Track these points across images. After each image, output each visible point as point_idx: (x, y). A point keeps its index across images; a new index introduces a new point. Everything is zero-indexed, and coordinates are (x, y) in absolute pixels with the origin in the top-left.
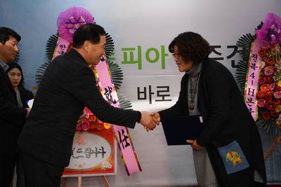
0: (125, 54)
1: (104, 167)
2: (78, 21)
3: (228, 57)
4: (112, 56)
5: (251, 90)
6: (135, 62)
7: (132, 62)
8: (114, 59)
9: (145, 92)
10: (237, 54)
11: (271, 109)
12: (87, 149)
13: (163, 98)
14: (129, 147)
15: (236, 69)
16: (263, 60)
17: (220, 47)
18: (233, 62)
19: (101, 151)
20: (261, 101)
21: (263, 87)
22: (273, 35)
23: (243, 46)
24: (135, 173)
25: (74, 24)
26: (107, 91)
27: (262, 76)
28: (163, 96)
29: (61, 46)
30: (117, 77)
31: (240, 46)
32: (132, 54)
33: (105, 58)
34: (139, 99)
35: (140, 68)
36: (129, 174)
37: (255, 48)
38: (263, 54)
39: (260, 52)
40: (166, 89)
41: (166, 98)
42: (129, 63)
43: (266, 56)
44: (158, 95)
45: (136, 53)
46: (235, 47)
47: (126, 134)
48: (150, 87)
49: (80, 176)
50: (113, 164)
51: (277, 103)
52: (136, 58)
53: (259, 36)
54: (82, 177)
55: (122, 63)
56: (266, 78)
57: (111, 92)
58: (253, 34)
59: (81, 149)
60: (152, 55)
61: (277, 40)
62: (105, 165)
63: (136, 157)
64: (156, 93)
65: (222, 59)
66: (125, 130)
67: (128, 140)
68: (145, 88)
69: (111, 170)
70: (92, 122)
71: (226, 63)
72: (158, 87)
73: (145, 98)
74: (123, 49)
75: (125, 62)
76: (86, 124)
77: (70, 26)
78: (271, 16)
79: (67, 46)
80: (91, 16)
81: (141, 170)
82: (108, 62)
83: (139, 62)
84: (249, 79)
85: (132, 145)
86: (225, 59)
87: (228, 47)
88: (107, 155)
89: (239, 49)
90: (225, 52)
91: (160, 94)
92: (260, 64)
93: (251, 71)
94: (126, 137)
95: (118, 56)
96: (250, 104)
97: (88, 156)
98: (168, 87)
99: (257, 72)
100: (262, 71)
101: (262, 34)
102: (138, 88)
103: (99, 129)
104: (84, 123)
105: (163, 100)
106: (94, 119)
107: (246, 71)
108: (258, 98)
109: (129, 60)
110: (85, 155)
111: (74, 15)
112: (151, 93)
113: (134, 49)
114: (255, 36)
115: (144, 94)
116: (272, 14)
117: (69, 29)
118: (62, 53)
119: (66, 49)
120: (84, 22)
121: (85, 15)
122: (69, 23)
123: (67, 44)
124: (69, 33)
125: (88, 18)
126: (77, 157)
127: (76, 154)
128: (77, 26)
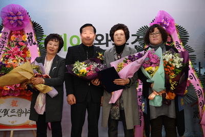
1: (31, 123)
2: (16, 14)
3: (132, 43)
4: (42, 41)
12: (19, 110)
18: (136, 47)
25: (13, 16)
29: (5, 33)
31: (141, 35)
33: (37, 42)
35: (65, 50)
36: (50, 129)
49: (12, 130)
58: (149, 26)
59: (14, 110)
60: (75, 41)
65: (128, 44)
70: (22, 90)
76: (17, 91)
77: (11, 18)
78: (162, 13)
79: (9, 33)
86: (130, 44)
87: (133, 35)
89: (141, 37)
97: (19, 115)
103: (27, 95)
110: (17, 114)
111: (13, 11)
116: (163, 11)
117: (10, 20)
118: (5, 38)
119: (8, 35)
120: (21, 15)
121: (22, 10)
122: (9, 16)
123: (9, 32)
124: (10, 24)
125: (24, 12)
126: (11, 116)
127: (10, 113)
128: (15, 18)
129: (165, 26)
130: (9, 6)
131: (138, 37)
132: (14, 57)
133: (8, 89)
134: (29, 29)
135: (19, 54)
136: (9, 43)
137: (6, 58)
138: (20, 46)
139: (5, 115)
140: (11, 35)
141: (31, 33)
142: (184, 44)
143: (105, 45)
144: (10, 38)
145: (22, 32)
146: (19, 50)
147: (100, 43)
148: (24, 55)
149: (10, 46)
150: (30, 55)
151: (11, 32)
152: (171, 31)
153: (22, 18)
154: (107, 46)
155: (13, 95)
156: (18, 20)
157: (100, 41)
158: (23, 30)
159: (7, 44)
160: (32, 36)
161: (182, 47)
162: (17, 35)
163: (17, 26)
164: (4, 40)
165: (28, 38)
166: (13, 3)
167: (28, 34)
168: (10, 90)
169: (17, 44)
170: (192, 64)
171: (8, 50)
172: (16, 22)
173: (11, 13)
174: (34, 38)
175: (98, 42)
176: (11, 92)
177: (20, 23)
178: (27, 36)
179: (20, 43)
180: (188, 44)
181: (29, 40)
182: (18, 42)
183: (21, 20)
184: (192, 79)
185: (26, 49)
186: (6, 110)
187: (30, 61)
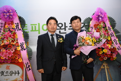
0: (32, 27)
2: (8, 12)
4: (25, 28)
6: (37, 31)
7: (35, 30)
8: (27, 29)
11: (97, 53)
12: (11, 72)
14: (31, 71)
16: (95, 30)
19: (17, 72)
22: (100, 18)
25: (6, 13)
26: (21, 44)
33: (21, 29)
38: (96, 27)
42: (34, 31)
47: (29, 64)
50: (23, 79)
51: (100, 50)
53: (94, 18)
55: (31, 31)
57: (23, 45)
59: (8, 71)
60: (45, 28)
61: (102, 20)
62: (19, 79)
66: (29, 63)
70: (13, 59)
74: (31, 25)
75: (32, 30)
76: (10, 60)
77: (5, 14)
82: (23, 31)
83: (39, 30)
85: (32, 69)
88: (20, 75)
94: (29, 66)
95: (29, 28)
97: (11, 75)
103: (16, 62)
104: (8, 59)
106: (13, 57)
109: (34, 29)
110: (9, 74)
113: (36, 25)
116: (99, 8)
117: (5, 15)
118: (2, 27)
119: (3, 25)
120: (11, 12)
121: (12, 9)
122: (4, 13)
123: (4, 22)
124: (5, 18)
125: (13, 10)
126: (6, 76)
127: (5, 74)
128: (8, 14)
129: (101, 17)
130: (4, 7)
131: (84, 24)
132: (7, 38)
133: (4, 58)
134: (16, 21)
135: (10, 36)
136: (4, 30)
137: (2, 39)
138: (11, 32)
139: (2, 75)
140: (5, 24)
141: (18, 23)
142: (113, 28)
143: (64, 30)
144: (4, 26)
145: (12, 23)
146: (10, 34)
147: (60, 29)
148: (13, 37)
149: (5, 31)
150: (17, 37)
151: (5, 23)
152: (105, 20)
153: (12, 14)
154: (65, 30)
155: (7, 63)
156: (10, 15)
157: (60, 27)
158: (13, 21)
159: (3, 30)
160: (18, 25)
161: (112, 30)
162: (9, 24)
163: (9, 19)
164: (1, 28)
165: (16, 26)
166: (6, 5)
167: (16, 24)
168: (5, 59)
169: (9, 30)
170: (119, 40)
171: (3, 34)
172: (9, 16)
173: (5, 11)
174: (20, 26)
175: (59, 28)
176: (6, 60)
177: (11, 17)
178: (15, 25)
179: (11, 30)
180: (116, 28)
181: (17, 28)
182: (10, 29)
183: (11, 15)
184: (119, 50)
185: (15, 33)
186: (2, 72)
187: (17, 40)
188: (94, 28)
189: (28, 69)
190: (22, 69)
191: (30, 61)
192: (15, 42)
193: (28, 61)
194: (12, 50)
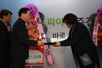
0: (48, 21)
1: (40, 62)
2: (31, 9)
3: (87, 22)
4: (44, 22)
5: (95, 34)
6: (52, 24)
7: (51, 24)
8: (44, 23)
9: (56, 35)
10: (90, 21)
12: (34, 56)
13: (62, 37)
15: (89, 26)
17: (83, 18)
18: (88, 24)
19: (39, 56)
20: (99, 39)
21: (100, 33)
23: (92, 18)
24: (52, 65)
26: (42, 34)
27: (99, 29)
28: (62, 36)
30: (45, 29)
31: (91, 18)
32: (51, 21)
33: (41, 22)
34: (53, 37)
35: (54, 26)
36: (49, 65)
37: (97, 19)
38: (100, 21)
39: (99, 20)
40: (63, 34)
41: (63, 37)
42: (50, 24)
43: (101, 22)
44: (61, 36)
45: (52, 21)
46: (89, 19)
48: (57, 33)
50: (44, 61)
52: (52, 22)
53: (98, 15)
54: (33, 66)
55: (47, 24)
56: (101, 30)
57: (43, 35)
58: (96, 14)
59: (32, 56)
60: (58, 21)
62: (41, 62)
63: (52, 59)
64: (60, 35)
65: (84, 23)
67: (49, 53)
68: (56, 33)
69: (43, 64)
70: (36, 46)
71: (86, 25)
72: (60, 33)
73: (56, 37)
74: (48, 19)
75: (48, 24)
80: (36, 7)
81: (54, 64)
82: (42, 24)
83: (54, 24)
84: (94, 30)
85: (51, 54)
86: (85, 23)
87: (87, 18)
88: (42, 58)
89: (91, 19)
90: (85, 20)
91: (61, 35)
92: (98, 25)
93: (95, 27)
94: (49, 52)
95: (46, 22)
96: (95, 39)
97: (35, 58)
98: (64, 33)
99: (97, 28)
100: (99, 27)
101: (99, 13)
102: (53, 33)
103: (39, 48)
105: (62, 38)
107: (93, 27)
108: (98, 37)
109: (50, 23)
110: (33, 58)
111: (30, 6)
112: (58, 35)
113: (52, 19)
114: (97, 14)
115: (55, 36)
126: (31, 59)
127: (30, 57)
128: (31, 11)
130: (28, 4)
132: (31, 29)
134: (37, 16)
135: (33, 28)
138: (34, 24)
141: (38, 18)
146: (33, 26)
148: (36, 28)
149: (29, 24)
150: (38, 29)
153: (34, 10)
158: (34, 16)
160: (39, 19)
162: (32, 18)
165: (37, 20)
166: (30, 3)
167: (37, 18)
169: (32, 23)
171: (28, 26)
177: (33, 13)
181: (38, 21)
183: (33, 11)
185: (37, 26)
187: (38, 31)
188: (98, 22)
189: (48, 54)
190: (43, 54)
191: (49, 48)
192: (37, 32)
193: (48, 48)
194: (35, 39)
